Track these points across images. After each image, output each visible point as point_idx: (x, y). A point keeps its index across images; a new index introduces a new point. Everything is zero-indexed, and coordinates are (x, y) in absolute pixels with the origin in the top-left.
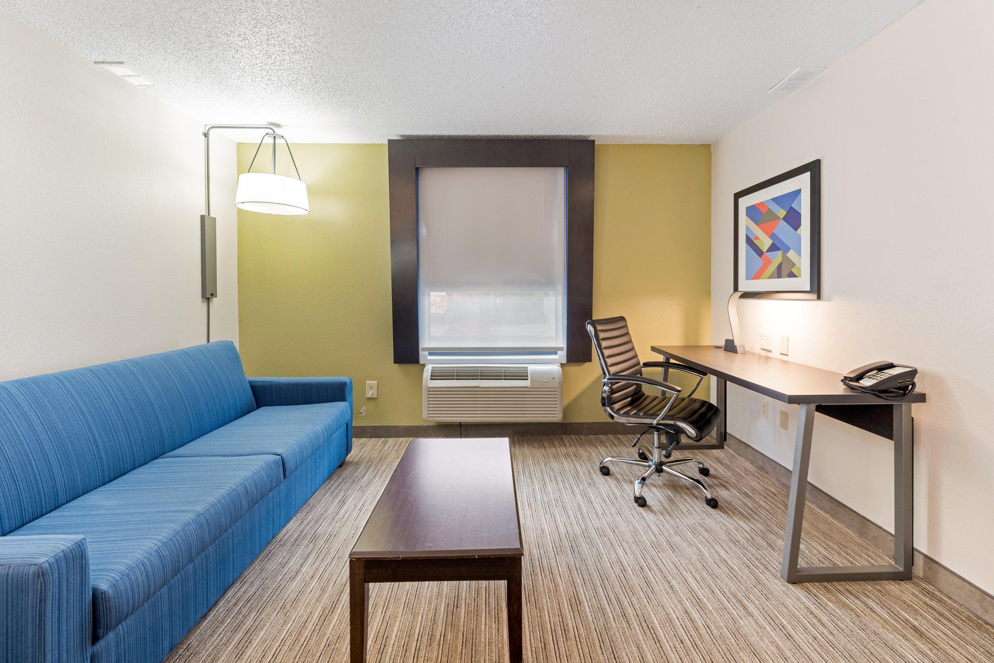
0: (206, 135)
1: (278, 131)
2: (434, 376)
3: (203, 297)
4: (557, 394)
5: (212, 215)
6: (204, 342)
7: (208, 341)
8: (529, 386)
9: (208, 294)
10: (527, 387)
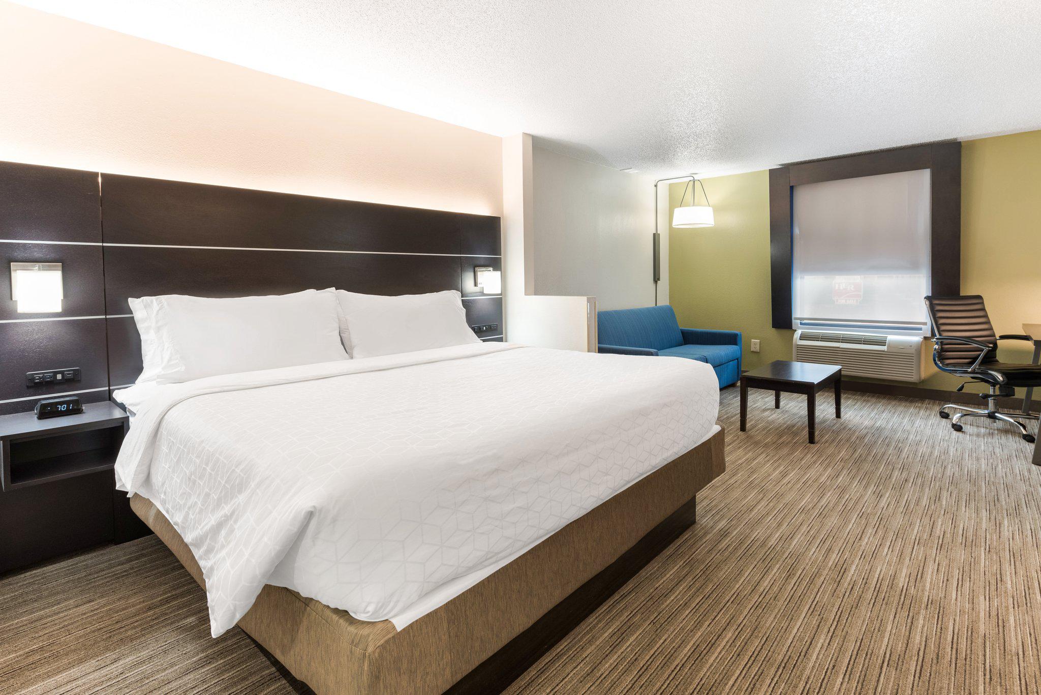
0: (656, 186)
1: (696, 177)
2: (803, 337)
3: (654, 280)
4: (913, 357)
5: (658, 232)
6: (655, 305)
7: (656, 305)
8: (886, 350)
9: (656, 279)
10: (884, 351)
